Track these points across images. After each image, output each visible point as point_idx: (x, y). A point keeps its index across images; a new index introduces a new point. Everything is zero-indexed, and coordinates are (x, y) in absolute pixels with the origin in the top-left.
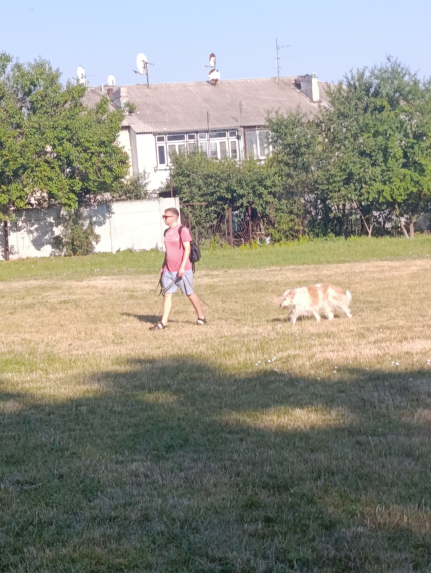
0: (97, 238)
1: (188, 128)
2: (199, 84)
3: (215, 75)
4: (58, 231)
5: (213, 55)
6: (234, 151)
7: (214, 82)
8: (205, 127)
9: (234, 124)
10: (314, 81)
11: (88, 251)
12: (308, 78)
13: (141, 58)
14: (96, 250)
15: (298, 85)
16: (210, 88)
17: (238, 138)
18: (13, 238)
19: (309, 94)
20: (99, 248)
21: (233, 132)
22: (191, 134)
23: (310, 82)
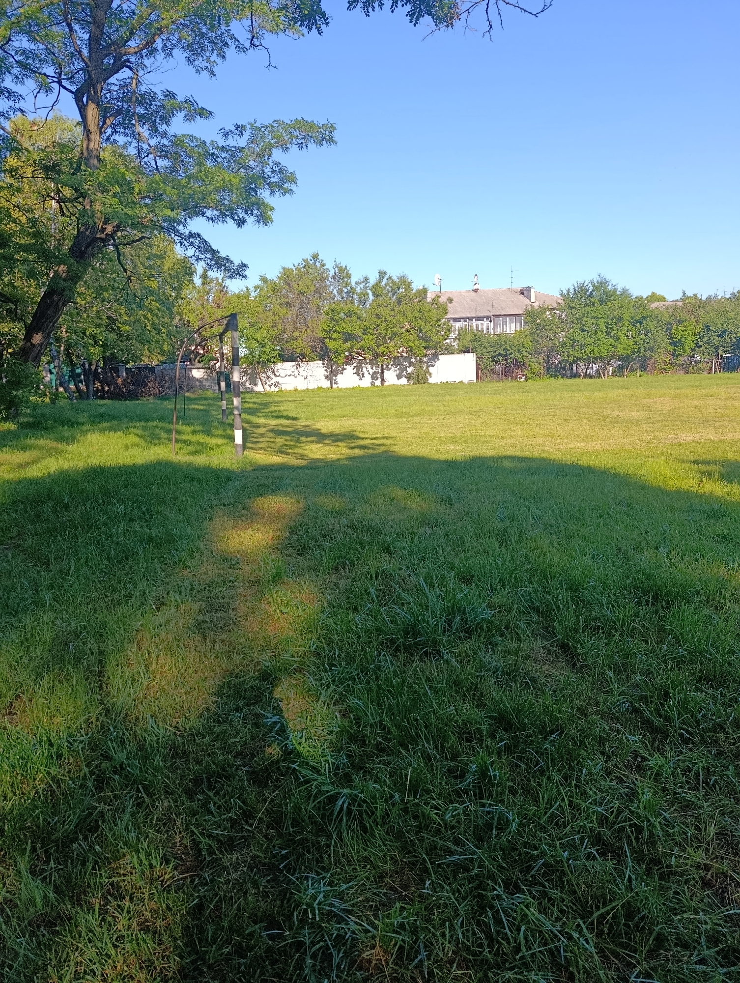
0: (430, 374)
1: (464, 316)
2: (468, 291)
3: (476, 287)
4: (410, 370)
5: (476, 275)
6: (488, 329)
7: (476, 291)
8: (474, 315)
9: (488, 314)
10: (532, 290)
11: (425, 381)
12: (529, 289)
13: (438, 276)
14: (430, 382)
15: (522, 293)
16: (474, 293)
17: (491, 321)
18: (386, 374)
19: (529, 298)
20: (431, 380)
21: (488, 318)
22: (465, 319)
23: (530, 291)
